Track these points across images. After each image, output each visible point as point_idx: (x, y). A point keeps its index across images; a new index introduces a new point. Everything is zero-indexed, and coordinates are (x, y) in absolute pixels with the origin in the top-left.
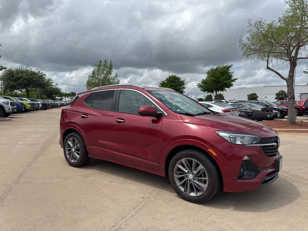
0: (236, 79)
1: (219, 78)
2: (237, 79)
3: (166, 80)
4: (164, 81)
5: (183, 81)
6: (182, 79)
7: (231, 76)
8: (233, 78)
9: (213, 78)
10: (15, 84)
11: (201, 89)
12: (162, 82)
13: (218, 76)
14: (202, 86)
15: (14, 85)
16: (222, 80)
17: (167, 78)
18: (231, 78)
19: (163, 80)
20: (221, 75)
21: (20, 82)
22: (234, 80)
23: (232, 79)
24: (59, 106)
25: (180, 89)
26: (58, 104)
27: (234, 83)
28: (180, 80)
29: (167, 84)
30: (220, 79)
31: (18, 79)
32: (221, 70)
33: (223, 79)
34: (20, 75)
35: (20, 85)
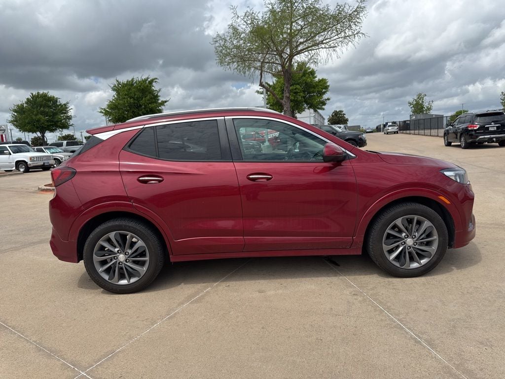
0: (166, 102)
1: (138, 99)
2: (168, 101)
3: (26, 103)
4: (22, 105)
5: (65, 105)
6: (62, 101)
7: (157, 96)
8: (161, 99)
9: (129, 99)
11: (110, 119)
12: (18, 106)
13: (136, 96)
14: (111, 113)
16: (144, 104)
17: (28, 99)
18: (158, 100)
19: (20, 103)
20: (141, 95)
22: (163, 103)
23: (160, 101)
25: (61, 121)
27: (163, 107)
28: (57, 101)
29: (29, 110)
30: (142, 102)
32: (140, 86)
33: (147, 102)
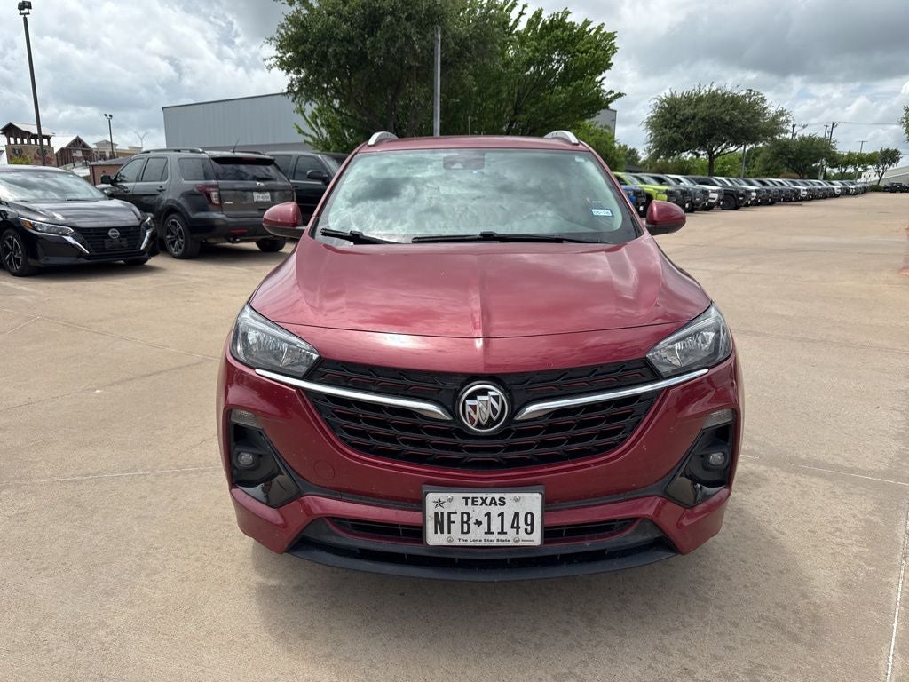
10: (677, 136)
15: (675, 141)
21: (689, 129)
24: (803, 199)
26: (799, 190)
31: (685, 121)
34: (689, 111)
35: (688, 137)
